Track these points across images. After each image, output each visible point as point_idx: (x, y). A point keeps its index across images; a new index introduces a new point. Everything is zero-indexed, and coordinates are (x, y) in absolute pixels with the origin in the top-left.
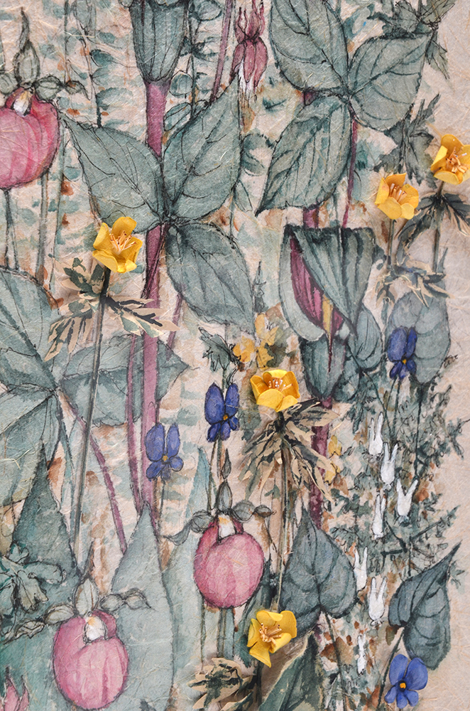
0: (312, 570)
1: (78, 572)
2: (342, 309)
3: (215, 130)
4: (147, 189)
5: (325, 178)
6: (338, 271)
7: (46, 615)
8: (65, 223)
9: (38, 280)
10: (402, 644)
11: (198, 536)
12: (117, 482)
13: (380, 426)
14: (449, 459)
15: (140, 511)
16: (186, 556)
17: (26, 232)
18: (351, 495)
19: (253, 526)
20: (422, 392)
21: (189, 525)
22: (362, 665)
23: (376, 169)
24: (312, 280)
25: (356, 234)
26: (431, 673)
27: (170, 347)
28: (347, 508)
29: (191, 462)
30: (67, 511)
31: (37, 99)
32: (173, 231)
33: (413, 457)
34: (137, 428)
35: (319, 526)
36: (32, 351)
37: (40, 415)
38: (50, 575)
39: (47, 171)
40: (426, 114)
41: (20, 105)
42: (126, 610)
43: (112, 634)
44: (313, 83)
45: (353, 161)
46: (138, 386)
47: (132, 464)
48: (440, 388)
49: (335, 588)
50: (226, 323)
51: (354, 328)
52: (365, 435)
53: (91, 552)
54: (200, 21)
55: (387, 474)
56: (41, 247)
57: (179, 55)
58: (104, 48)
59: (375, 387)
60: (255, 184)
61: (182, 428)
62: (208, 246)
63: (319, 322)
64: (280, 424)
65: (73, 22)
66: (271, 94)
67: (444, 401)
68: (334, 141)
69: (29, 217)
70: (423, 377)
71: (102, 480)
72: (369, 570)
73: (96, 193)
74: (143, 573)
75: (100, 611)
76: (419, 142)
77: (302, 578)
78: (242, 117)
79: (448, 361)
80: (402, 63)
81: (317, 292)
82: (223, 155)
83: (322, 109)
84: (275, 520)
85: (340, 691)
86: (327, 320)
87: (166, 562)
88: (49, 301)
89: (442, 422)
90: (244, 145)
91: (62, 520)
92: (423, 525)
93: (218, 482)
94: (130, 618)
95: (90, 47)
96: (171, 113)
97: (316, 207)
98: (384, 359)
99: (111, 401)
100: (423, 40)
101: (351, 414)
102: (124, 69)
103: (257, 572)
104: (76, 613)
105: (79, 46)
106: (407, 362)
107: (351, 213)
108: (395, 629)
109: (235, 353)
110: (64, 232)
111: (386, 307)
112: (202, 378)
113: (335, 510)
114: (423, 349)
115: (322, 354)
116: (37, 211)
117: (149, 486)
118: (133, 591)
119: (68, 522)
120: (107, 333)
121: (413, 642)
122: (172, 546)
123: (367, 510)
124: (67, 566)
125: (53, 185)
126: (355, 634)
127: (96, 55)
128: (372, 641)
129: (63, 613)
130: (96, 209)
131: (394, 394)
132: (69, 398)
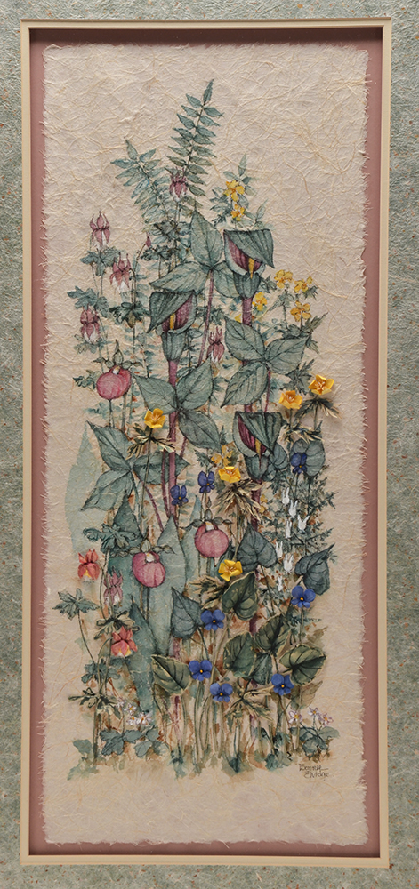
0: (254, 547)
1: (142, 536)
2: (266, 444)
3: (200, 377)
4: (169, 399)
5: (255, 393)
6: (263, 430)
7: (129, 550)
8: (134, 411)
9: (122, 431)
10: (302, 583)
11: (196, 529)
12: (158, 505)
13: (287, 492)
14: (327, 508)
15: (169, 517)
16: (191, 535)
17: (117, 414)
18: (273, 519)
19: (223, 527)
20: (310, 480)
21: (192, 524)
22: (280, 588)
23: (281, 389)
24: (250, 433)
25: (272, 415)
26: (318, 597)
27: (181, 457)
28: (271, 524)
29: (192, 500)
30: (136, 514)
31: (122, 369)
32: (181, 414)
33: (307, 506)
34: (167, 486)
35: (256, 530)
36: (121, 456)
37: (125, 479)
38: (130, 536)
39: (126, 393)
40: (307, 367)
41: (115, 371)
42: (163, 553)
43: (158, 561)
44: (247, 358)
45: (269, 386)
46: (167, 470)
47: (165, 499)
48: (321, 478)
49: (266, 555)
50: (208, 449)
51: (272, 452)
52: (280, 495)
53: (147, 530)
54: (192, 338)
55: (292, 512)
56: (123, 419)
57: (183, 350)
58: (150, 350)
59: (285, 477)
60: (220, 397)
61: (187, 487)
62: (197, 419)
63: (254, 449)
64: (234, 488)
65: (137, 342)
66: (227, 363)
67: (323, 483)
68: (258, 379)
69: (118, 409)
70: (311, 472)
71: (151, 504)
72: (284, 550)
73: (147, 401)
74: (171, 539)
75: (152, 552)
76: (304, 379)
77: (248, 550)
78: (212, 370)
79: (324, 467)
80: (293, 348)
81: (252, 438)
82: (203, 387)
83: (253, 367)
84: (234, 526)
85: (269, 597)
86: (258, 449)
87: (181, 537)
88: (126, 438)
89: (323, 493)
90: (214, 382)
91: (135, 517)
92: (313, 535)
93: (205, 509)
94: (165, 556)
95: (144, 350)
96: (180, 371)
97: (251, 404)
98: (289, 465)
99: (155, 475)
100: (305, 339)
101: (272, 486)
102: (159, 357)
103: (226, 546)
104: (141, 551)
105: (140, 350)
106: (302, 467)
107: (268, 407)
108: (299, 576)
109: (212, 460)
110: (133, 414)
111: (289, 444)
112: (196, 468)
113: (265, 525)
114: (309, 460)
115: (256, 462)
116: (122, 407)
117: (173, 507)
118: (166, 546)
119: (137, 518)
120: (152, 451)
121: (308, 582)
122: (184, 531)
123: (282, 526)
124: (137, 534)
125: (129, 398)
126: (276, 575)
127: (146, 353)
128: (286, 579)
129: (136, 550)
130: (147, 406)
131: (295, 480)
132: (137, 474)
